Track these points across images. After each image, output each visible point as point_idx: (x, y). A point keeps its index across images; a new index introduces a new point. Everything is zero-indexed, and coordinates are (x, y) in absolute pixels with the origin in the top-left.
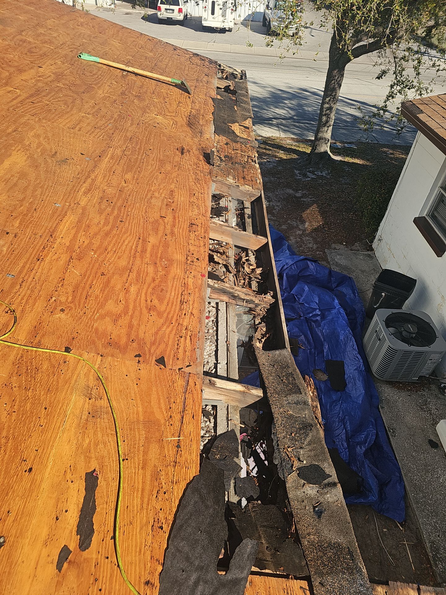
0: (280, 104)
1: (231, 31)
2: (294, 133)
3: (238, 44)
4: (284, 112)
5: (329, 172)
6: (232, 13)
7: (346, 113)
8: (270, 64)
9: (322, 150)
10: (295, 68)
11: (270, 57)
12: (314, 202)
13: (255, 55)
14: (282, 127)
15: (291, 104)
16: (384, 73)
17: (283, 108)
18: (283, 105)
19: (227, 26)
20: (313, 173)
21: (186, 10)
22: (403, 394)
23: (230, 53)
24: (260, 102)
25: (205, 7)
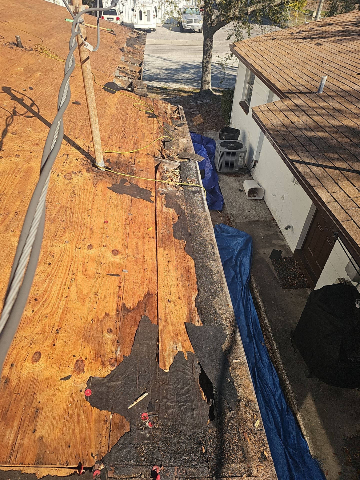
0: (187, 72)
1: (155, 31)
2: (194, 86)
3: (160, 39)
4: (189, 75)
5: (211, 100)
6: (154, 18)
7: (230, 74)
8: (182, 50)
9: (207, 88)
10: (199, 51)
11: (182, 46)
12: (200, 113)
13: (173, 45)
14: (186, 83)
15: (194, 71)
16: (231, 36)
17: (188, 73)
18: (188, 72)
19: (152, 27)
20: (201, 101)
21: (122, 19)
22: (231, 178)
23: (154, 44)
24: (174, 71)
25: (135, 15)
